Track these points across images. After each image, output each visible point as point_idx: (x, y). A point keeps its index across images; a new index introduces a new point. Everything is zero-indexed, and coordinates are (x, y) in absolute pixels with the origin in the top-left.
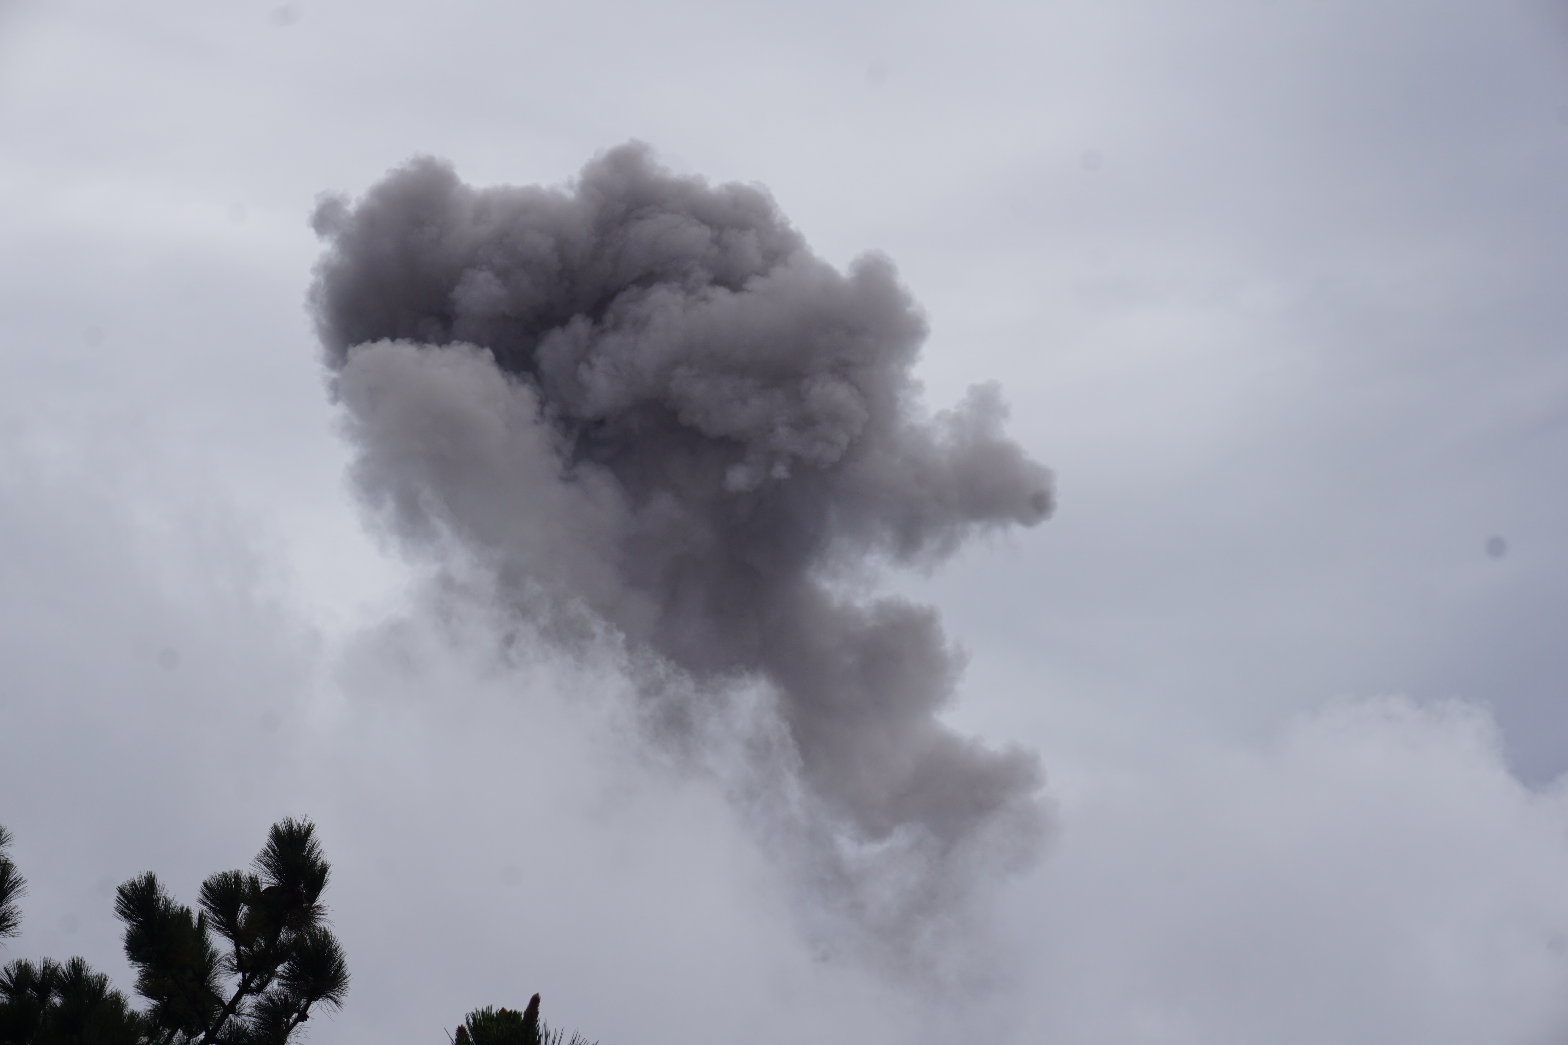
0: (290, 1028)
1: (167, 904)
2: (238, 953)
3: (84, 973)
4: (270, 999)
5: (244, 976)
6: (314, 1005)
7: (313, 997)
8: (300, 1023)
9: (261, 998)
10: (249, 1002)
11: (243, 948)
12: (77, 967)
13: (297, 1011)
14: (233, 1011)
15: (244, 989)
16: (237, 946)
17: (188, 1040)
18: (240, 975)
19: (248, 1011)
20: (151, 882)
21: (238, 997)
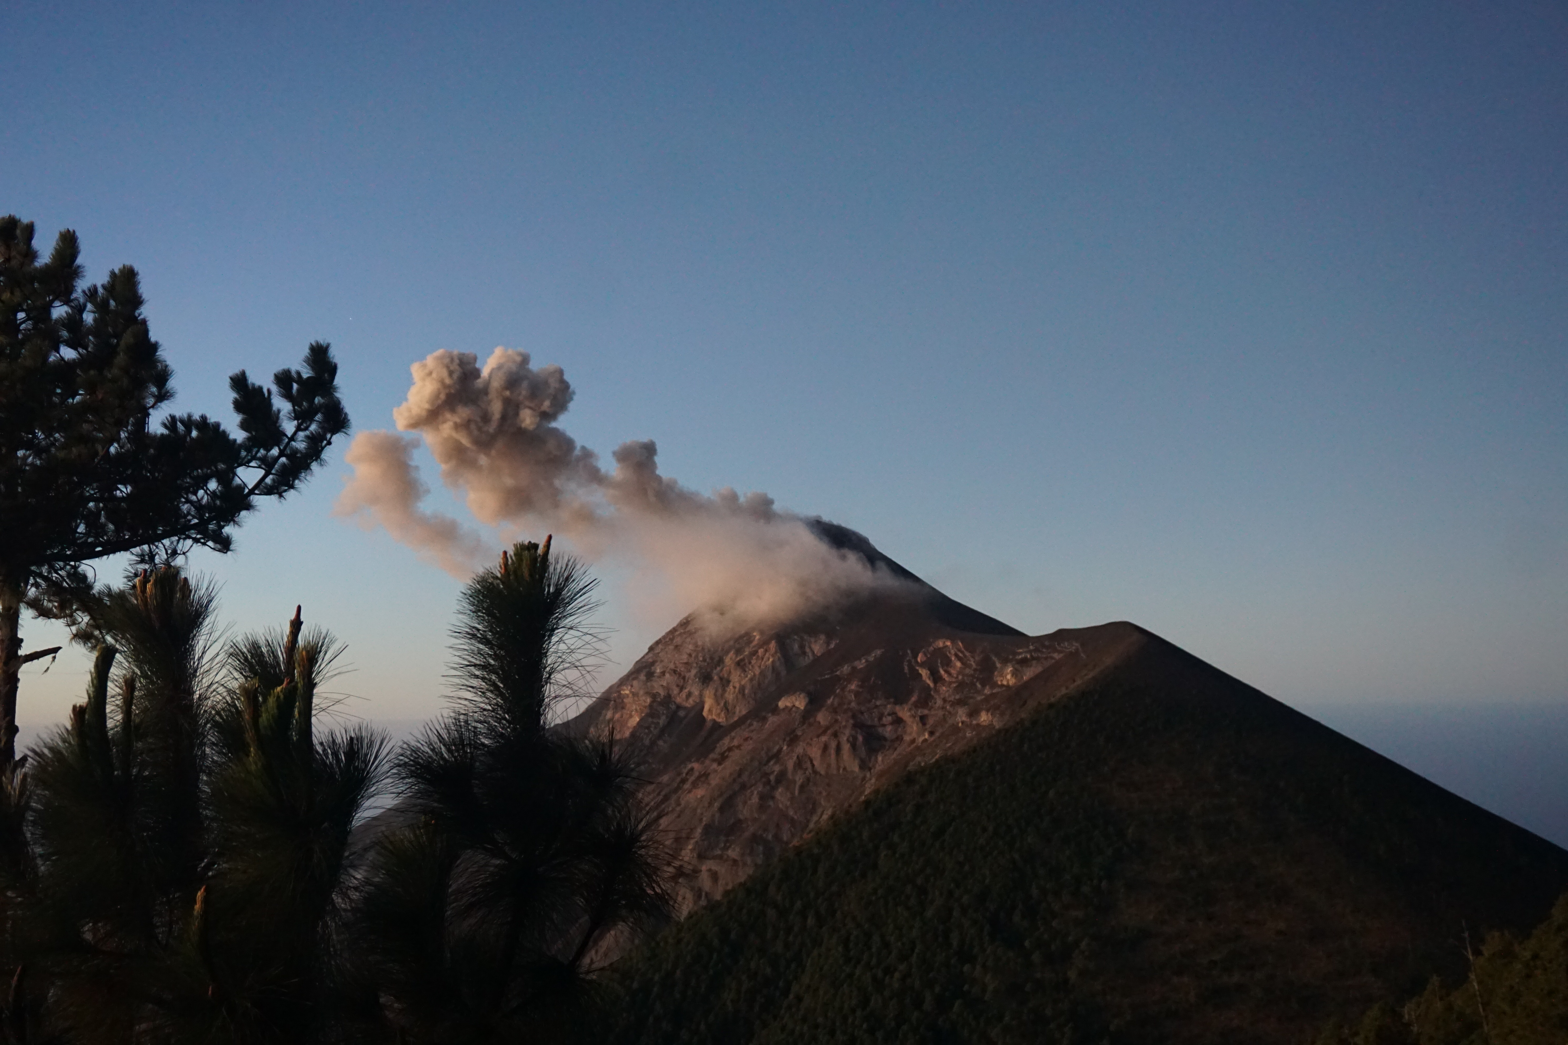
0: (323, 448)
1: (253, 385)
2: (294, 410)
3: (208, 421)
4: (312, 433)
5: (298, 422)
6: (334, 437)
7: (334, 431)
8: (328, 446)
9: (307, 433)
10: (301, 434)
11: (296, 407)
12: (204, 418)
13: (326, 440)
14: (294, 440)
15: (298, 429)
16: (294, 407)
17: (267, 454)
18: (296, 422)
19: (300, 439)
20: (243, 374)
21: (295, 433)
